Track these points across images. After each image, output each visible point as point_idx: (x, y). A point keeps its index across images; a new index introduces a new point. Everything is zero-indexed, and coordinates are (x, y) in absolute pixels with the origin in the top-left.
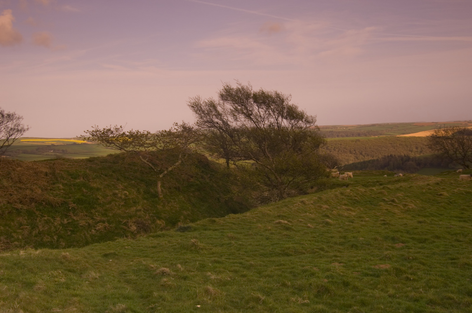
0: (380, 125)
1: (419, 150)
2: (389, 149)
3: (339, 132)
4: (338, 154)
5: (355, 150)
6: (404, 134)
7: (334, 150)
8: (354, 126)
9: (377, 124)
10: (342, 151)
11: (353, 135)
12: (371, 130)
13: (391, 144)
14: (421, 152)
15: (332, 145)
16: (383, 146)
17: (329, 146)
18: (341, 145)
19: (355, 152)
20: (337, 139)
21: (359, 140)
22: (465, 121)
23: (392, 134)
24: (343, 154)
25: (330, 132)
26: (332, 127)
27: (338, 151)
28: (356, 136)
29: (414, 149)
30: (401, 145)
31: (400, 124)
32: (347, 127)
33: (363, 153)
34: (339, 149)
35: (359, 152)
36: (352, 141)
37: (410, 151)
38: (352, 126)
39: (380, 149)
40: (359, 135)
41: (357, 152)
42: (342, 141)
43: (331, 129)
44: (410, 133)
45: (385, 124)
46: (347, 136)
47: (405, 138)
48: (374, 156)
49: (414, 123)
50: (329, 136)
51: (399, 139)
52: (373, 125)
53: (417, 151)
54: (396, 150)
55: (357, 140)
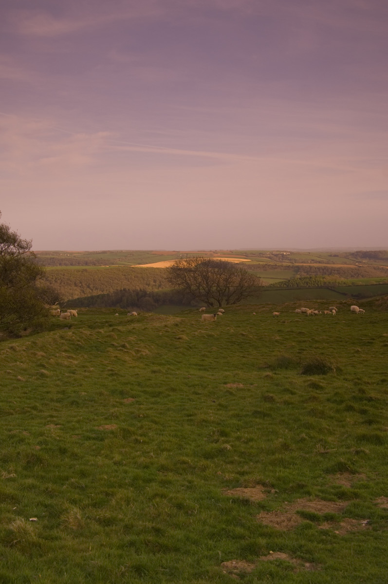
0: (111, 252)
1: (158, 283)
2: (122, 282)
3: (62, 260)
4: (60, 287)
5: (81, 283)
6: (140, 264)
7: (56, 282)
8: (81, 253)
9: (109, 251)
10: (66, 283)
11: (79, 263)
12: (101, 258)
13: (125, 275)
14: (160, 286)
15: (53, 276)
16: (115, 278)
17: (49, 276)
18: (64, 275)
19: (81, 284)
20: (59, 267)
21: (86, 270)
22: (211, 251)
23: (126, 263)
24: (66, 287)
25: (51, 259)
26: (53, 253)
27: (61, 283)
28: (82, 265)
29: (152, 283)
30: (137, 277)
31: (137, 252)
32: (71, 253)
33: (91, 286)
34: (61, 280)
35: (86, 284)
36: (78, 271)
37: (147, 284)
38: (78, 253)
39: (112, 281)
40: (86, 264)
41: (83, 285)
42: (65, 270)
43: (52, 255)
44: (147, 263)
45: (118, 252)
46: (72, 265)
47: (142, 269)
48: (104, 290)
49: (152, 251)
50: (49, 264)
51: (134, 270)
52: (104, 252)
53: (155, 285)
54: (131, 283)
55: (84, 270)
